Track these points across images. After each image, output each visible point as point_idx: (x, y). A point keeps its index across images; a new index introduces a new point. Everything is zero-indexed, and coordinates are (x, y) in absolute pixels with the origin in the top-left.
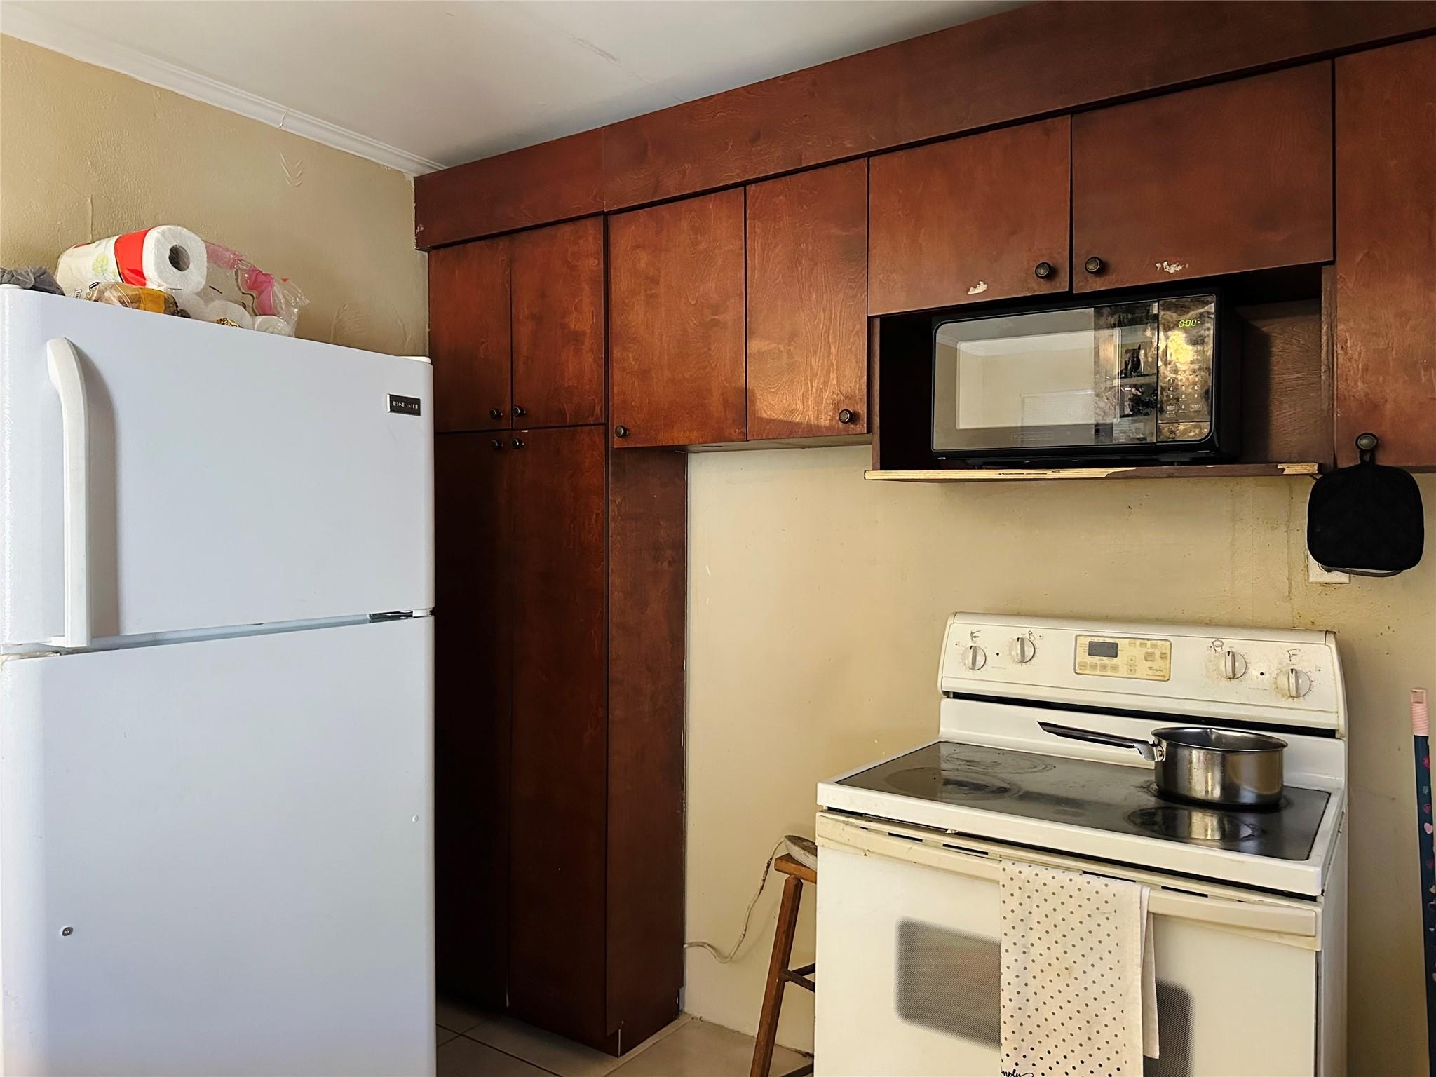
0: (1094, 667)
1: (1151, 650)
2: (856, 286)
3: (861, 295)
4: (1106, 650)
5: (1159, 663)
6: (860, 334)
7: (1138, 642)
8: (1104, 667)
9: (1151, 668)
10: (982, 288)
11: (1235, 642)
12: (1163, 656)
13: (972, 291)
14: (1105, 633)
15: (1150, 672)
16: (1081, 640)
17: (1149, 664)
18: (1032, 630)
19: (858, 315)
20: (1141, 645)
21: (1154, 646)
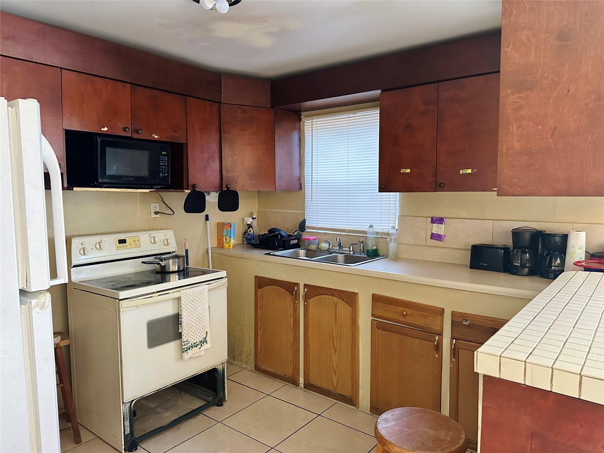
0: (121, 247)
1: (134, 240)
2: (57, 116)
3: (60, 120)
4: (122, 241)
5: (137, 243)
6: (60, 134)
7: (131, 238)
8: (123, 247)
9: (135, 244)
10: (106, 129)
11: (154, 234)
12: (138, 240)
13: (102, 129)
14: (122, 237)
15: (135, 246)
16: (116, 239)
17: (135, 243)
18: (101, 239)
19: (59, 127)
20: (132, 238)
21: (135, 238)
